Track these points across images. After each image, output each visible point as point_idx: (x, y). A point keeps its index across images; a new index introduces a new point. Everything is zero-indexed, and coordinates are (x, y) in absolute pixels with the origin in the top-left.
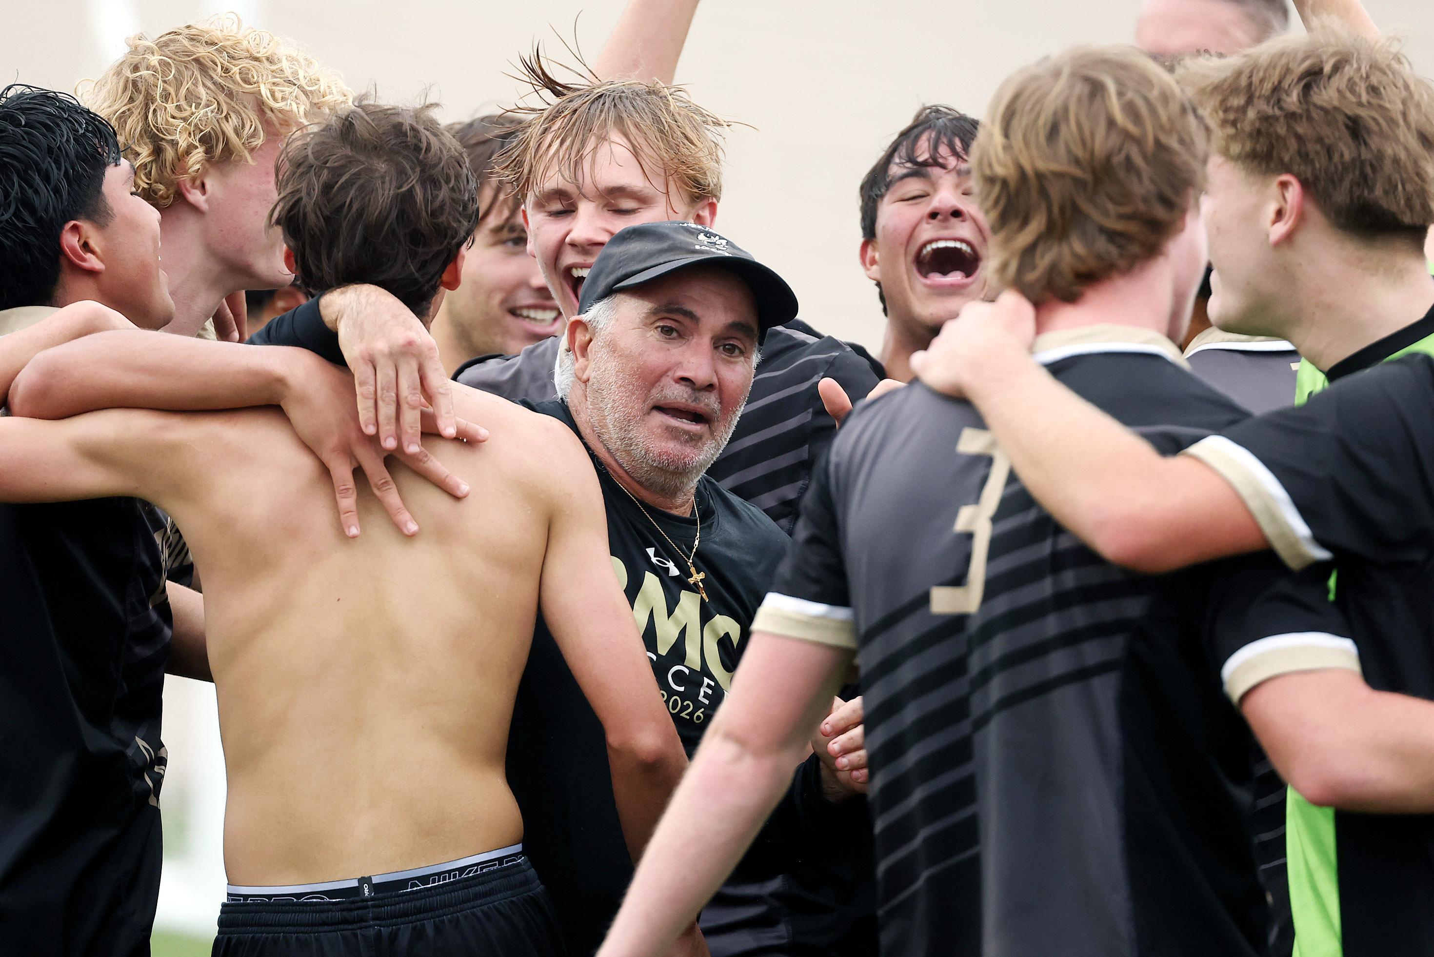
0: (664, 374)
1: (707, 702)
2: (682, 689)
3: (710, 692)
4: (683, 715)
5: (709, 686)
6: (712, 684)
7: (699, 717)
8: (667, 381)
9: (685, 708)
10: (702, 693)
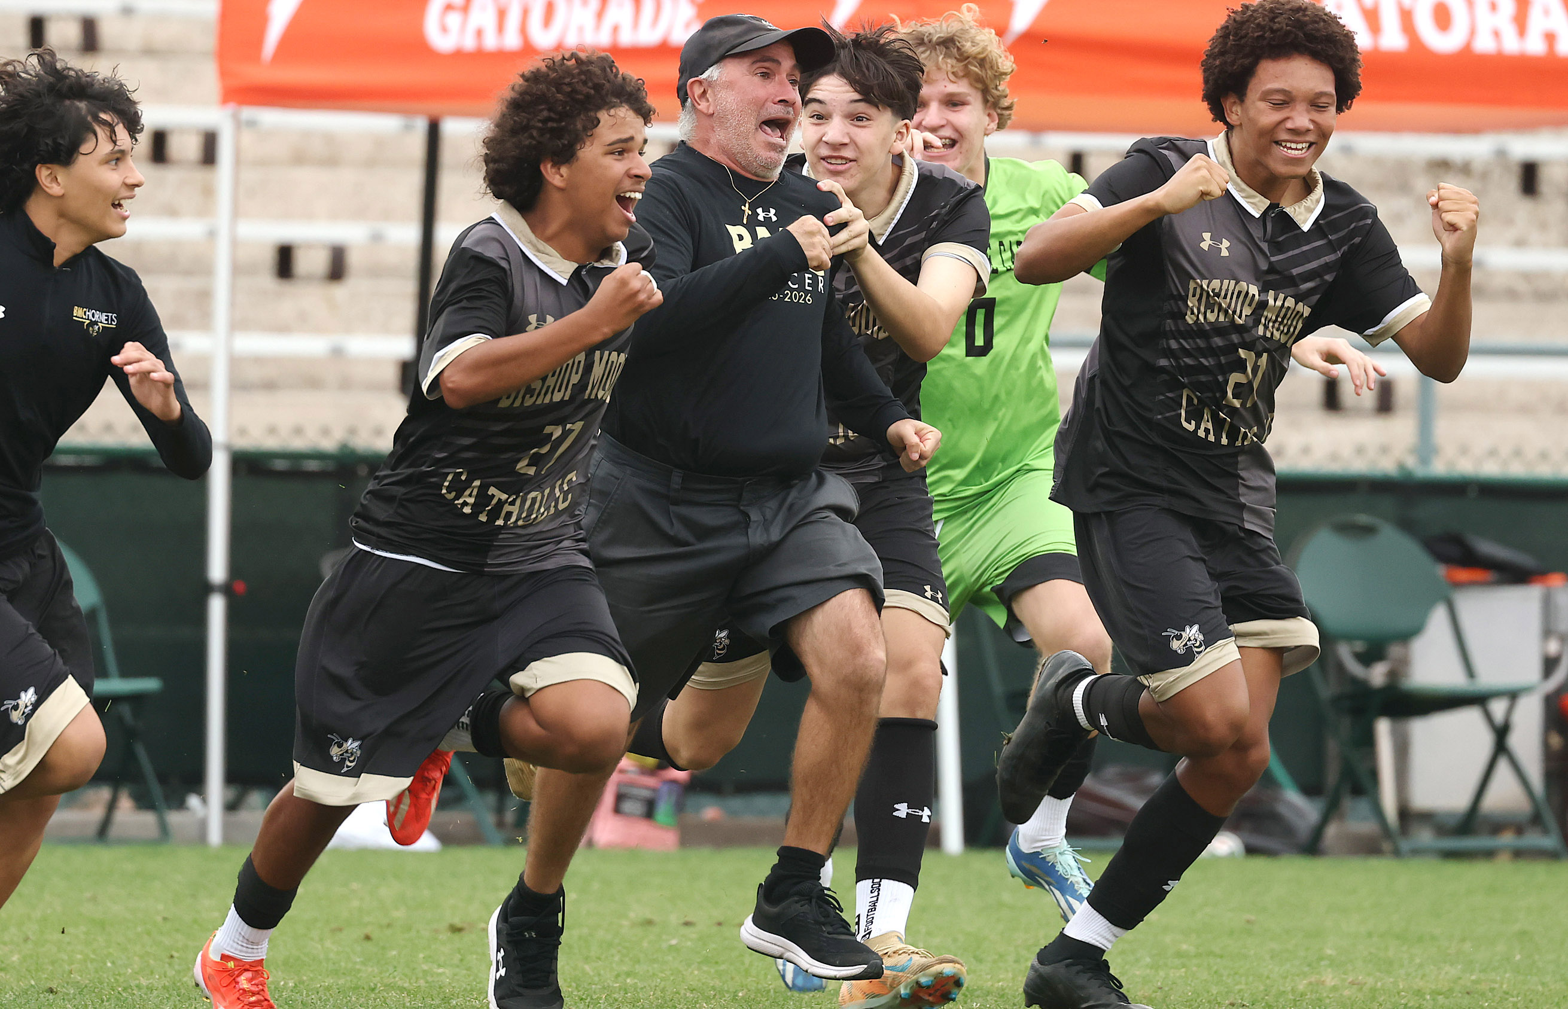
0: (766, 100)
1: (810, 289)
2: (796, 286)
3: (810, 282)
4: (801, 301)
5: (809, 278)
6: (810, 276)
7: (809, 300)
8: (770, 104)
9: (800, 297)
10: (807, 284)
